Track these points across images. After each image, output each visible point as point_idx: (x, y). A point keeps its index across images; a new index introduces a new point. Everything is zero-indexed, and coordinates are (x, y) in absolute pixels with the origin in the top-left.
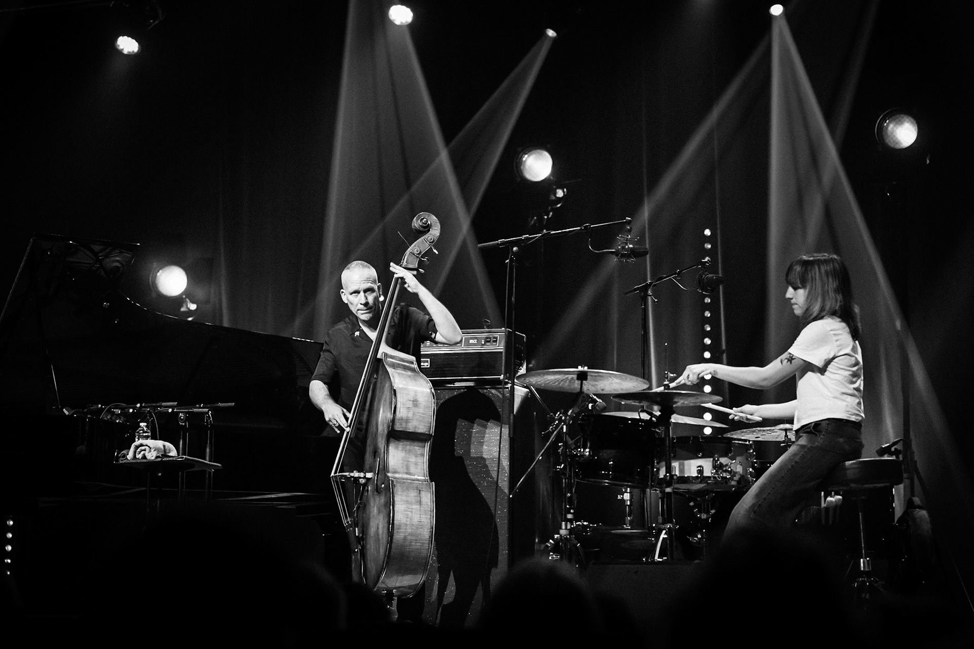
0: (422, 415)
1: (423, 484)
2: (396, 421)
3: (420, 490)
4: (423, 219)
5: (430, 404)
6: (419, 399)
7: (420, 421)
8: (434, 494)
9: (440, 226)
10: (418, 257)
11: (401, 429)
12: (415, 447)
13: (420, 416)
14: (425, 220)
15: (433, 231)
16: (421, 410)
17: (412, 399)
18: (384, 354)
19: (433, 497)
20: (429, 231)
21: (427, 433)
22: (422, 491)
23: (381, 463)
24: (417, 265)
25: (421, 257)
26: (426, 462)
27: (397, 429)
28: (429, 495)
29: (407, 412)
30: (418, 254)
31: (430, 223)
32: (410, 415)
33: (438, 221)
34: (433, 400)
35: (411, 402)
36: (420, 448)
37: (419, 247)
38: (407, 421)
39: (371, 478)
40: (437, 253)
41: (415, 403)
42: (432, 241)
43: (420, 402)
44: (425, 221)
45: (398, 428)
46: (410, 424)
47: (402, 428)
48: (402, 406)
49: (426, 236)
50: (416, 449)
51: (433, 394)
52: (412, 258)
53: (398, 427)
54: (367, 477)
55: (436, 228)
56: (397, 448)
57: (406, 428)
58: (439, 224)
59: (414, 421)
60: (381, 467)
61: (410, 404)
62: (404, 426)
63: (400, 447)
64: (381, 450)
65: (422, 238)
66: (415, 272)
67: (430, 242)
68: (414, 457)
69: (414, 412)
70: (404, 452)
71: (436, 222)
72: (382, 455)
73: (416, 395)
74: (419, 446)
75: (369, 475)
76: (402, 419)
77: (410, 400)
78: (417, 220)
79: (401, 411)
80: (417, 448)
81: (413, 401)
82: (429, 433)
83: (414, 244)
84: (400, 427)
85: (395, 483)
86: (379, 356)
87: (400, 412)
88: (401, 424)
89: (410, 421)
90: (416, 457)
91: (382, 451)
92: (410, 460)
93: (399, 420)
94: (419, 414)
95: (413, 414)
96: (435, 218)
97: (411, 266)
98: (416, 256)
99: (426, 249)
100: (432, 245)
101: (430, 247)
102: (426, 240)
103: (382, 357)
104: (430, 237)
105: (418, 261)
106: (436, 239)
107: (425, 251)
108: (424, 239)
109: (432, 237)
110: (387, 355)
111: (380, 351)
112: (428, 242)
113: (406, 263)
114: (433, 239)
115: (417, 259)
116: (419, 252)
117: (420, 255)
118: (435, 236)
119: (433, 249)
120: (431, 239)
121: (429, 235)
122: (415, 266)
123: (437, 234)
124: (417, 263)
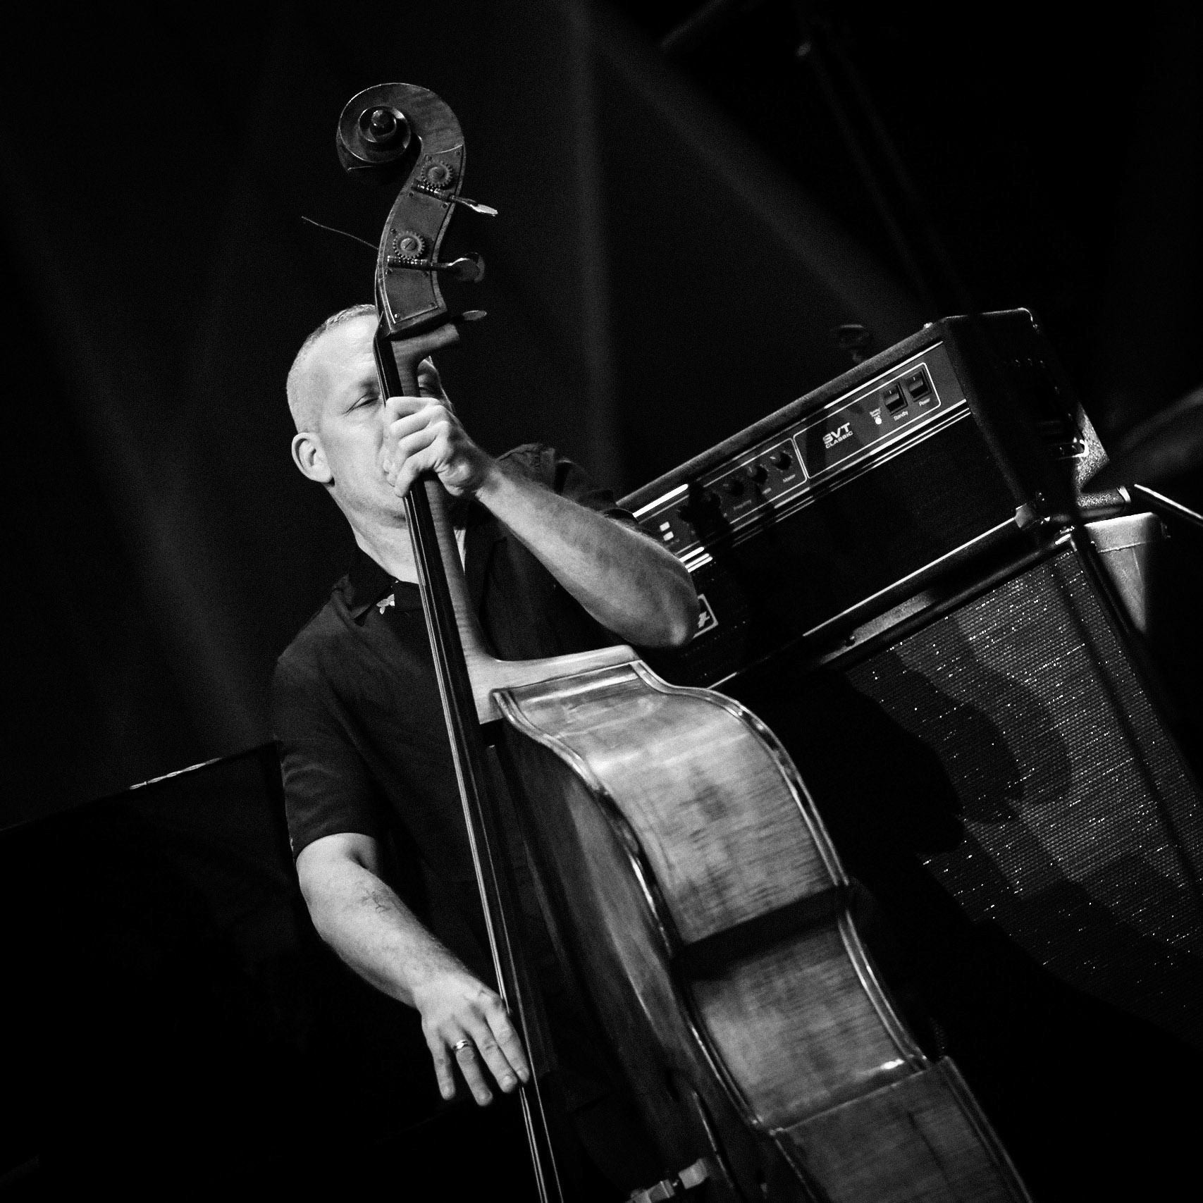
0: (764, 833)
1: (907, 1086)
2: (677, 908)
3: (910, 1116)
4: (370, 113)
5: (770, 773)
6: (718, 782)
7: (767, 858)
8: (972, 1096)
9: (448, 110)
10: (427, 268)
11: (712, 929)
12: (810, 971)
13: (761, 840)
14: (377, 113)
15: (432, 138)
16: (749, 818)
17: (689, 794)
18: (497, 695)
19: (976, 1115)
20: (416, 146)
21: (819, 888)
22: (921, 1111)
23: (707, 1099)
24: (441, 302)
25: (442, 260)
26: (881, 1002)
27: (696, 937)
28: (954, 1108)
29: (698, 854)
30: (419, 258)
31: (401, 116)
32: (716, 856)
33: (431, 95)
34: (775, 754)
35: (695, 808)
36: (825, 964)
37: (411, 229)
38: (718, 884)
39: (707, 1181)
40: (493, 212)
41: (709, 802)
42: (448, 176)
43: (728, 788)
44: (381, 119)
45: (698, 930)
46: (735, 891)
47: (713, 921)
48: (666, 842)
49: (417, 175)
50: (813, 976)
51: (764, 735)
52: (407, 285)
53: (696, 928)
54: (687, 1185)
55: (438, 123)
56: (739, 1012)
57: (728, 913)
58: (441, 103)
59: (747, 871)
60: (716, 1115)
61: (695, 818)
62: (715, 911)
63: (750, 1002)
64: (683, 1053)
65: (405, 189)
66: (449, 333)
67: (442, 188)
68: (823, 1008)
69: (724, 838)
70: (773, 1011)
71: (429, 101)
72: (698, 1072)
73: (697, 772)
74: (819, 961)
75: (693, 1176)
76: (694, 889)
77: (685, 804)
78: (349, 133)
79: (673, 859)
80: (818, 967)
81: (699, 799)
82: (826, 886)
83: (386, 228)
84: (699, 922)
85: (798, 1141)
86: (484, 714)
87: (670, 866)
88: (700, 913)
89: (731, 878)
90: (830, 1003)
91: (690, 1053)
92: (814, 1028)
93: (683, 899)
94: (751, 835)
95: (730, 847)
96: (413, 88)
97: (418, 316)
98: (418, 267)
99: (444, 221)
100: (458, 192)
101: (453, 205)
102: (426, 187)
103: (501, 709)
104: (436, 168)
105: (435, 282)
106: (462, 161)
107: (443, 230)
108: (415, 189)
109: (443, 164)
110: (512, 690)
111: (481, 694)
112: (434, 190)
113: (396, 316)
114: (447, 170)
115: (429, 277)
116: (423, 248)
117: (432, 257)
118: (450, 155)
119: (471, 205)
120: (441, 175)
121: (423, 163)
122: (437, 309)
123: (455, 144)
124: (437, 291)
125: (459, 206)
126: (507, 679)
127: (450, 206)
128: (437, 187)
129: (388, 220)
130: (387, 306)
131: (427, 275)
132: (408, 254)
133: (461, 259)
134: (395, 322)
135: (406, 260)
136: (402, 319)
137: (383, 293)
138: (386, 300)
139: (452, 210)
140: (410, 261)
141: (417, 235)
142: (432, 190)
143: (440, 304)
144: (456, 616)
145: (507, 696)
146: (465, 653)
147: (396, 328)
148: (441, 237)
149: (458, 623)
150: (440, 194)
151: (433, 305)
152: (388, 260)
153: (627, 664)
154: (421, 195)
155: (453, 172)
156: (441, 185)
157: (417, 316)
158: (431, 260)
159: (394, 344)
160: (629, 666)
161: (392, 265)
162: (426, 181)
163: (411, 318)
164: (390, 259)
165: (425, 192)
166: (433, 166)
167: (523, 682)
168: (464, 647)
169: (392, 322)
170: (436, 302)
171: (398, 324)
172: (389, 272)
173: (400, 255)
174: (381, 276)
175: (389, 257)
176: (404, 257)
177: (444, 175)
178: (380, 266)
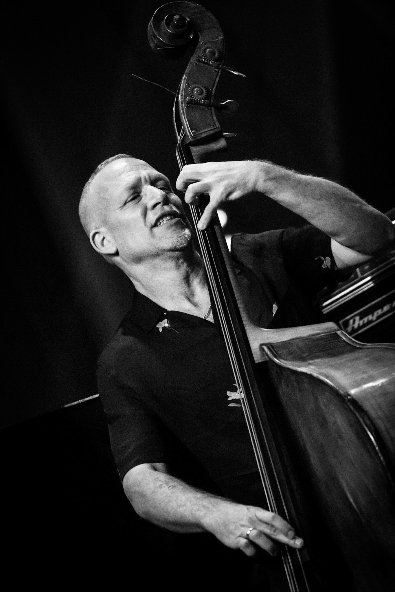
4: (172, 16)
9: (213, 18)
10: (209, 105)
15: (206, 33)
18: (265, 347)
20: (196, 37)
25: (217, 101)
30: (204, 99)
31: (188, 19)
37: (198, 83)
40: (245, 76)
42: (217, 54)
44: (178, 20)
52: (197, 114)
55: (208, 25)
58: (209, 13)
65: (193, 60)
66: (222, 143)
67: (214, 60)
71: (202, 12)
83: (183, 82)
86: (257, 357)
96: (193, 5)
98: (204, 105)
99: (216, 79)
100: (222, 64)
101: (220, 71)
102: (205, 59)
103: (267, 355)
104: (208, 50)
105: (213, 113)
106: (223, 47)
107: (216, 84)
108: (199, 61)
109: (214, 47)
110: (273, 345)
111: (255, 346)
112: (209, 62)
113: (193, 131)
114: (216, 50)
115: (210, 110)
116: (206, 94)
117: (211, 99)
118: (216, 42)
119: (232, 71)
120: (213, 53)
121: (202, 46)
122: (216, 129)
123: (218, 36)
124: (215, 118)
125: (224, 71)
126: (268, 339)
127: (218, 71)
128: (211, 60)
129: (184, 78)
130: (187, 126)
131: (209, 109)
132: (197, 96)
133: (229, 101)
134: (192, 135)
135: (197, 100)
136: (197, 133)
137: (185, 119)
138: (186, 122)
139: (220, 73)
140: (200, 100)
141: (202, 87)
142: (208, 62)
143: (217, 125)
144: (238, 302)
145: (270, 347)
146: (244, 323)
147: (192, 139)
148: (214, 88)
149: (239, 305)
150: (213, 64)
151: (214, 126)
152: (187, 100)
153: (334, 332)
154: (202, 64)
155: (219, 52)
156: (213, 58)
157: (205, 132)
158: (210, 101)
159: (191, 148)
160: (336, 333)
161: (189, 103)
162: (205, 57)
163: (201, 133)
164: (188, 99)
165: (204, 62)
166: (207, 48)
167: (277, 340)
168: (243, 319)
169: (191, 135)
170: (215, 124)
171: (194, 136)
172: (187, 107)
173: (193, 97)
174: (183, 109)
175: (187, 98)
176: (196, 98)
177: (215, 54)
178: (182, 103)
